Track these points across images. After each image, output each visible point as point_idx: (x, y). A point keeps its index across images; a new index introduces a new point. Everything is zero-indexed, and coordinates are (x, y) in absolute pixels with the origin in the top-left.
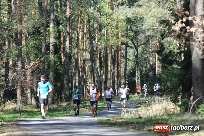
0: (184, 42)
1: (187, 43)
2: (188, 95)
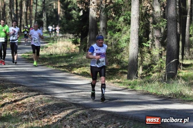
0: (84, 6)
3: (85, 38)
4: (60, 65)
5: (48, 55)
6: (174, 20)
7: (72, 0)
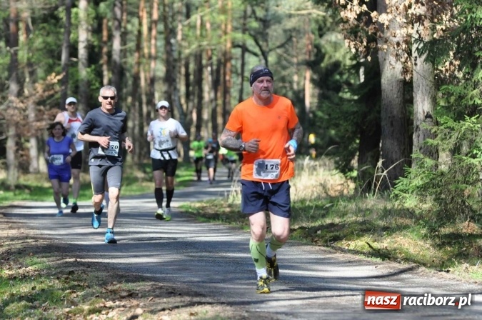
0: (365, 44)
1: (373, 45)
2: (372, 157)
7: (341, 59)
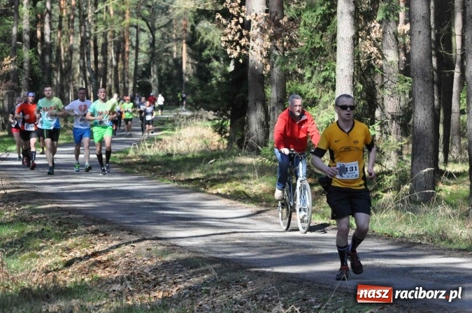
0: (238, 51)
1: (244, 52)
3: (239, 120)
4: (187, 178)
5: (163, 157)
6: (427, 79)
7: (211, 40)
